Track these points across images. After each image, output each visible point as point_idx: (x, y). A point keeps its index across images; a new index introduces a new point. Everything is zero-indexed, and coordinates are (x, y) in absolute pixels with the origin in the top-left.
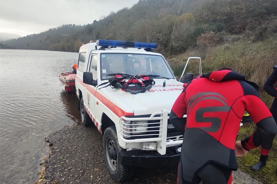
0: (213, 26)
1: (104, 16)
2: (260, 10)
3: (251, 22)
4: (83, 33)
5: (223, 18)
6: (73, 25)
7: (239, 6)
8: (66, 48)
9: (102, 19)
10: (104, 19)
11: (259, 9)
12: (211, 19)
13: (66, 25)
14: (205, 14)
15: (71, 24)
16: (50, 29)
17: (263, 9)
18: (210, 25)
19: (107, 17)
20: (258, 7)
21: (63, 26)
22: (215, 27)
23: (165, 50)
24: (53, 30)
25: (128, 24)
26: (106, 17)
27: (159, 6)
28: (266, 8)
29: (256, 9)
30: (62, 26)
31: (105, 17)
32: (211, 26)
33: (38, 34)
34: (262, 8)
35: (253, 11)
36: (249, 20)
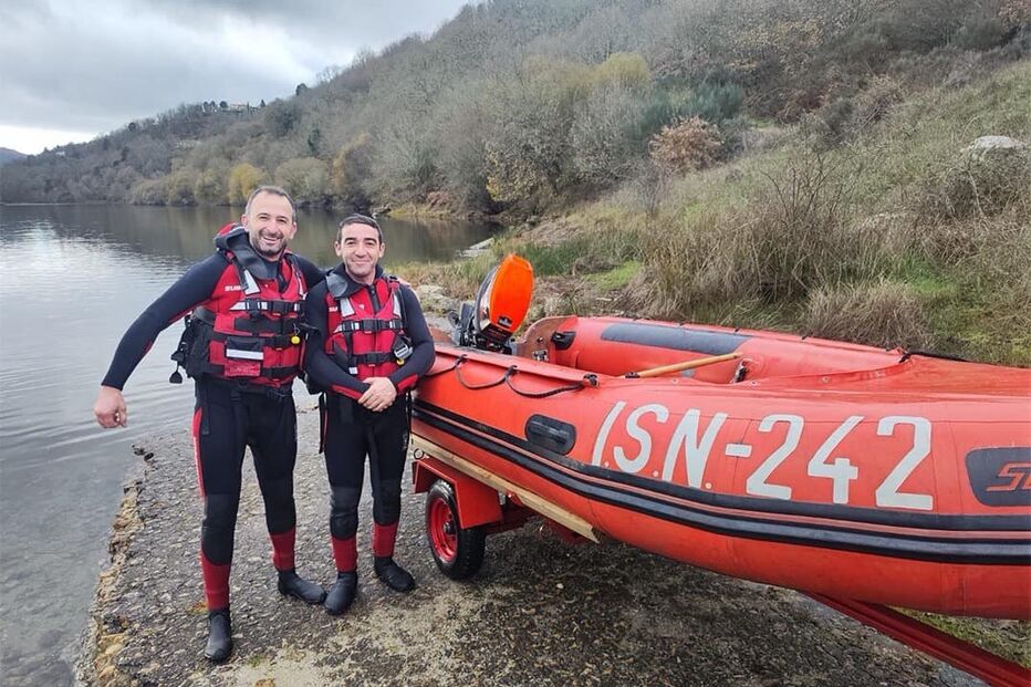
0: (705, 98)
1: (335, 68)
2: (866, 37)
3: (837, 79)
4: (259, 135)
5: (747, 66)
6: (218, 103)
7: (797, 25)
8: (195, 193)
9: (329, 80)
10: (337, 78)
11: (861, 35)
12: (710, 72)
13: (191, 107)
14: (688, 54)
15: (213, 103)
16: (130, 122)
17: (876, 35)
18: (698, 95)
19: (348, 72)
20: (858, 27)
21: (182, 109)
22: (715, 102)
23: (555, 187)
24: (141, 125)
25: (424, 95)
26: (344, 73)
27: (533, 25)
28: (887, 31)
29: (853, 33)
30: (176, 111)
31: (340, 72)
32: (701, 99)
33: (85, 144)
34: (872, 30)
35: (842, 40)
36: (830, 73)
